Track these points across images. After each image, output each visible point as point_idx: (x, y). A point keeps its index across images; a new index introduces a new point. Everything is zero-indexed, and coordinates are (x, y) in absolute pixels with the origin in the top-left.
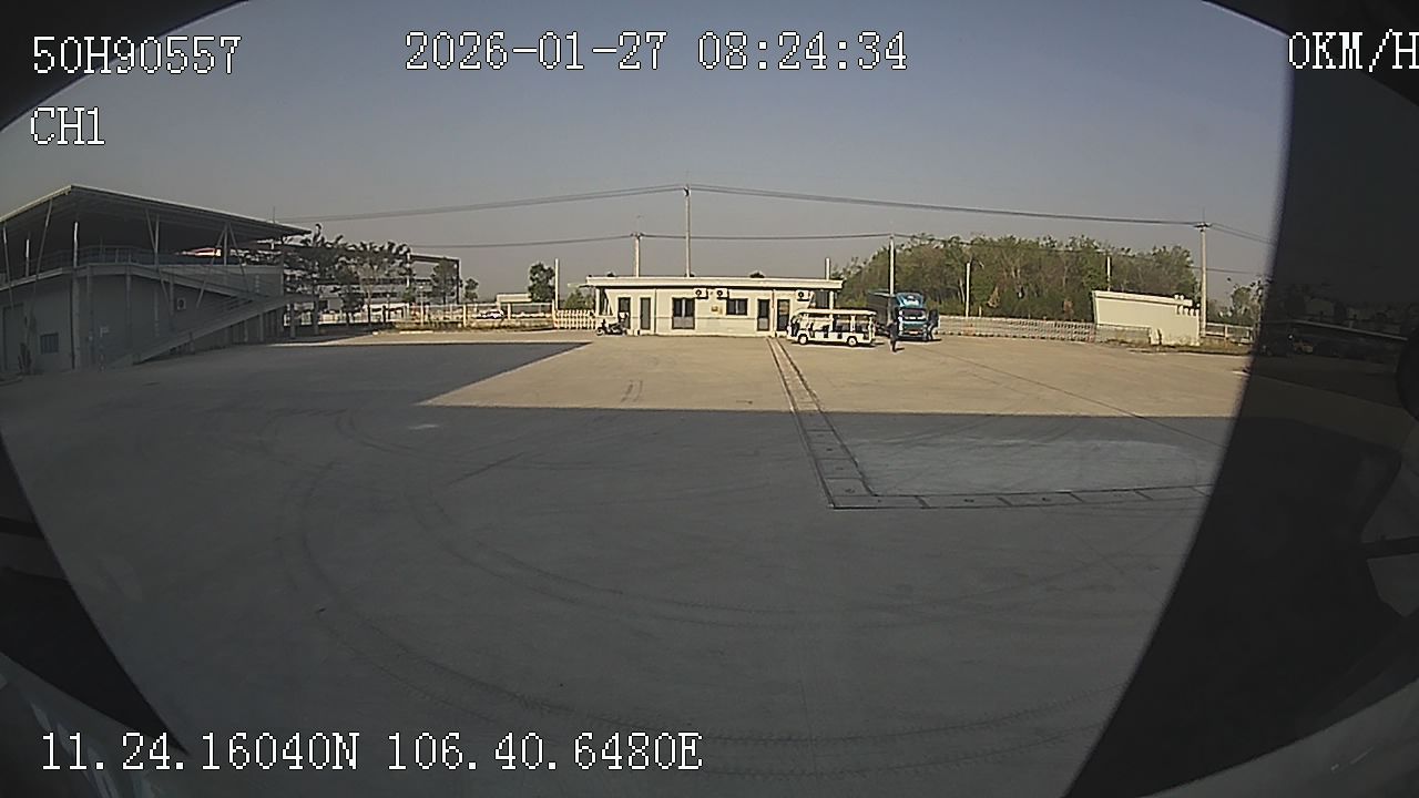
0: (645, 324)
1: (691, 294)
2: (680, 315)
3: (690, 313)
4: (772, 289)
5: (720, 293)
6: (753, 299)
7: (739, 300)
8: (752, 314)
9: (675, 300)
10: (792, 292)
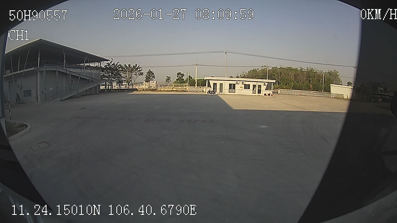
0: (221, 91)
1: (234, 82)
2: (231, 89)
3: (234, 88)
4: (257, 82)
5: (243, 82)
6: (251, 84)
7: (248, 85)
8: (251, 89)
9: (230, 84)
10: (262, 83)
